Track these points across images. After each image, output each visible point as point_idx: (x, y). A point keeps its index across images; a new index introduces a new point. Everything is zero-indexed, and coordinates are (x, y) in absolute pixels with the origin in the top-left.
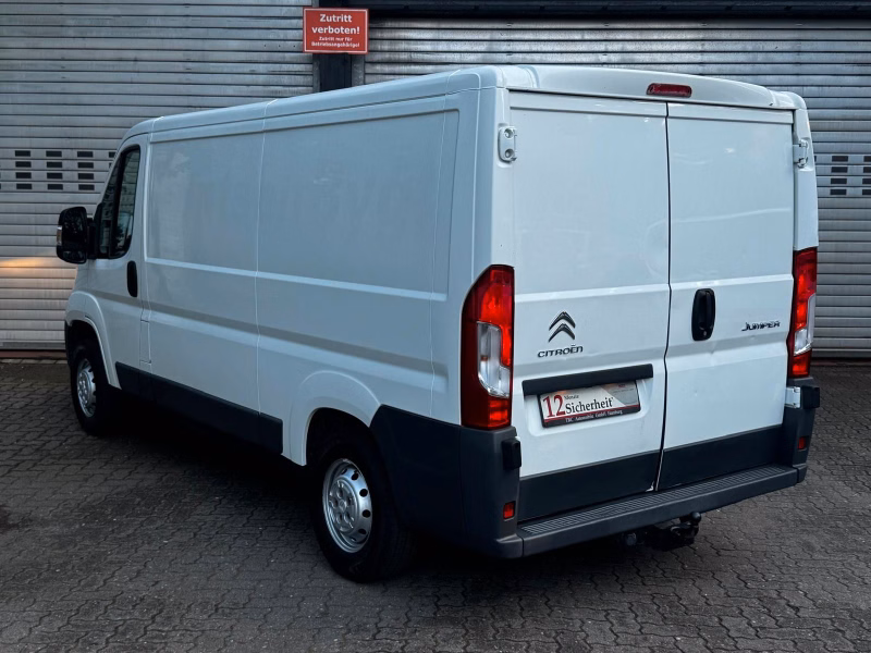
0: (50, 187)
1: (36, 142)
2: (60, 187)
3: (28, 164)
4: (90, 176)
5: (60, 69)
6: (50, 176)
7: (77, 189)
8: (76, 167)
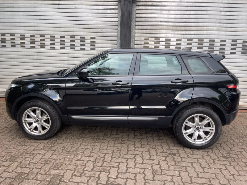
0: (31, 47)
1: (26, 32)
2: (34, 47)
3: (24, 39)
4: (44, 44)
5: (34, 7)
6: (31, 43)
7: (40, 48)
8: (39, 40)
